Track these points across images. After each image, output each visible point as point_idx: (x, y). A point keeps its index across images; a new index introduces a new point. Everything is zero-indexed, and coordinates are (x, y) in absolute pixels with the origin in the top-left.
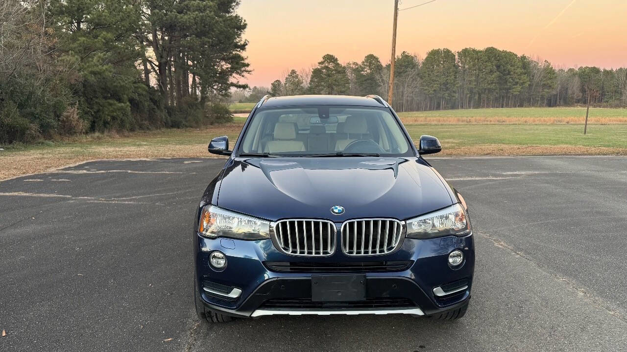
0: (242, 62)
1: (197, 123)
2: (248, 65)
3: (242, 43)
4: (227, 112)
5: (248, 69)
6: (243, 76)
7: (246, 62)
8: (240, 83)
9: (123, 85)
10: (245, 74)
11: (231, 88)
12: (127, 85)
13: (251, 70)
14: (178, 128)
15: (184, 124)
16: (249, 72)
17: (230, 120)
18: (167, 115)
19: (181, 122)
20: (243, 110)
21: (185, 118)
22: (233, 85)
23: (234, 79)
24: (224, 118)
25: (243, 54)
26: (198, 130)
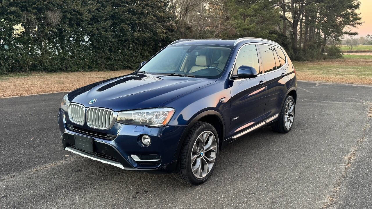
0: (356, 17)
1: (312, 58)
2: (360, 19)
3: (356, 4)
4: (338, 51)
5: (359, 21)
6: (355, 27)
7: (359, 17)
8: (352, 32)
9: (262, 35)
10: (357, 25)
11: (345, 35)
12: (264, 35)
13: (362, 22)
14: (299, 61)
15: (303, 59)
16: (359, 24)
17: (340, 57)
18: (293, 53)
19: (301, 57)
20: (363, 50)
21: (305, 55)
22: (346, 33)
23: (347, 28)
24: (336, 55)
25: (357, 11)
26: (312, 63)
